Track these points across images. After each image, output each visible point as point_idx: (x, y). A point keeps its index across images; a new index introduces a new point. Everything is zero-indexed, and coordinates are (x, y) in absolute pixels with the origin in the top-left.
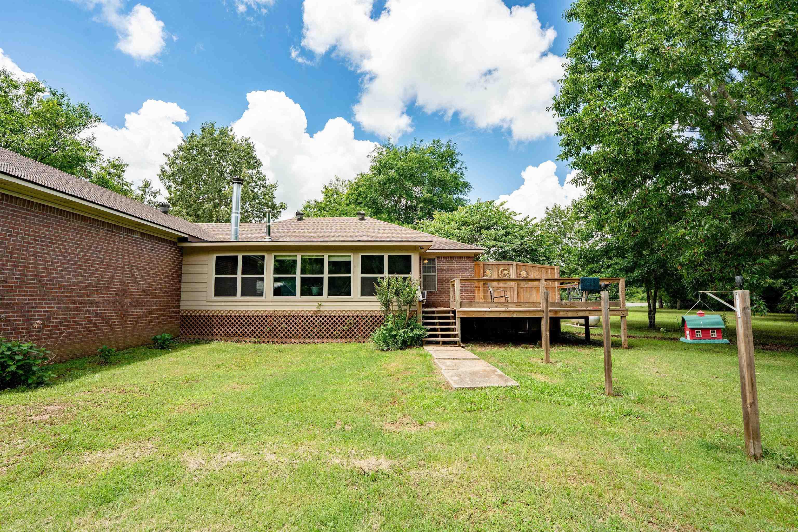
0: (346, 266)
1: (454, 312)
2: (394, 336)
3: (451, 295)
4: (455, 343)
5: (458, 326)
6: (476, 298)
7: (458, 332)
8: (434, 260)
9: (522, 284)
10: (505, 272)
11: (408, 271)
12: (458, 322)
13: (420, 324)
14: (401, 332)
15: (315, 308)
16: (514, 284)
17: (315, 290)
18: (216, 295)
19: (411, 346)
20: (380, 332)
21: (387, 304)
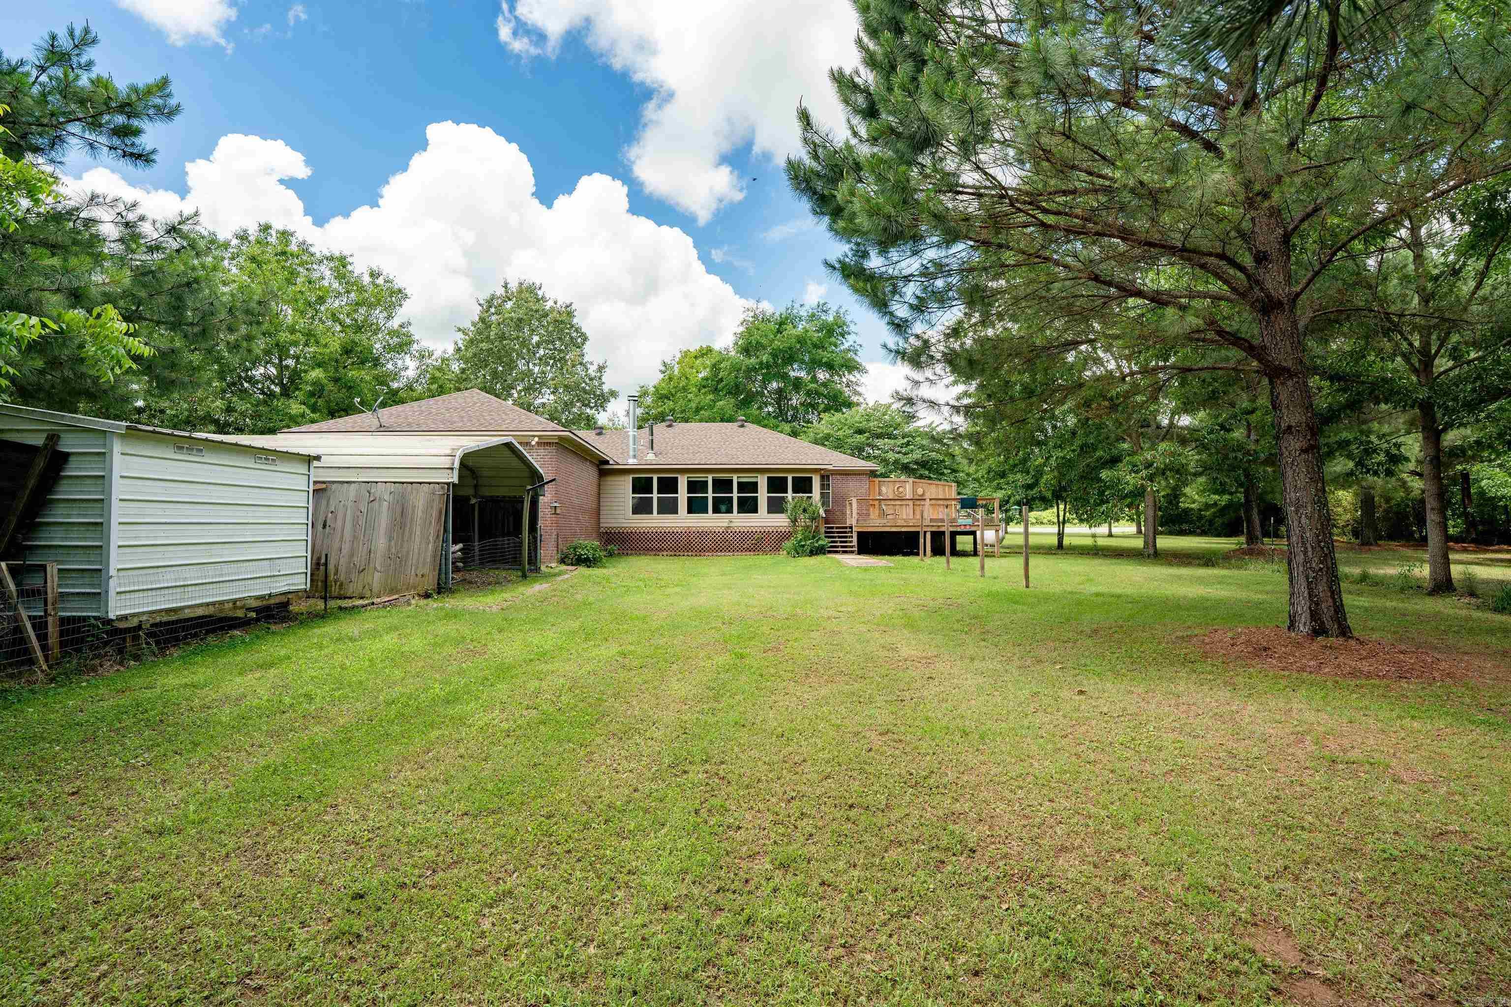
0: (753, 487)
1: (851, 528)
2: (803, 546)
3: (848, 512)
4: (852, 552)
5: (855, 539)
6: (872, 517)
7: (855, 543)
8: (828, 477)
9: (918, 503)
10: (901, 489)
11: (810, 491)
12: (855, 535)
13: (823, 536)
14: (808, 542)
15: (726, 525)
16: (911, 503)
17: (723, 508)
18: (633, 513)
19: (817, 554)
20: (788, 544)
21: (794, 521)
